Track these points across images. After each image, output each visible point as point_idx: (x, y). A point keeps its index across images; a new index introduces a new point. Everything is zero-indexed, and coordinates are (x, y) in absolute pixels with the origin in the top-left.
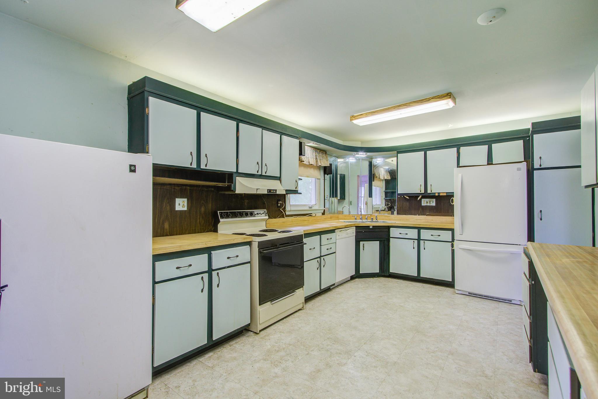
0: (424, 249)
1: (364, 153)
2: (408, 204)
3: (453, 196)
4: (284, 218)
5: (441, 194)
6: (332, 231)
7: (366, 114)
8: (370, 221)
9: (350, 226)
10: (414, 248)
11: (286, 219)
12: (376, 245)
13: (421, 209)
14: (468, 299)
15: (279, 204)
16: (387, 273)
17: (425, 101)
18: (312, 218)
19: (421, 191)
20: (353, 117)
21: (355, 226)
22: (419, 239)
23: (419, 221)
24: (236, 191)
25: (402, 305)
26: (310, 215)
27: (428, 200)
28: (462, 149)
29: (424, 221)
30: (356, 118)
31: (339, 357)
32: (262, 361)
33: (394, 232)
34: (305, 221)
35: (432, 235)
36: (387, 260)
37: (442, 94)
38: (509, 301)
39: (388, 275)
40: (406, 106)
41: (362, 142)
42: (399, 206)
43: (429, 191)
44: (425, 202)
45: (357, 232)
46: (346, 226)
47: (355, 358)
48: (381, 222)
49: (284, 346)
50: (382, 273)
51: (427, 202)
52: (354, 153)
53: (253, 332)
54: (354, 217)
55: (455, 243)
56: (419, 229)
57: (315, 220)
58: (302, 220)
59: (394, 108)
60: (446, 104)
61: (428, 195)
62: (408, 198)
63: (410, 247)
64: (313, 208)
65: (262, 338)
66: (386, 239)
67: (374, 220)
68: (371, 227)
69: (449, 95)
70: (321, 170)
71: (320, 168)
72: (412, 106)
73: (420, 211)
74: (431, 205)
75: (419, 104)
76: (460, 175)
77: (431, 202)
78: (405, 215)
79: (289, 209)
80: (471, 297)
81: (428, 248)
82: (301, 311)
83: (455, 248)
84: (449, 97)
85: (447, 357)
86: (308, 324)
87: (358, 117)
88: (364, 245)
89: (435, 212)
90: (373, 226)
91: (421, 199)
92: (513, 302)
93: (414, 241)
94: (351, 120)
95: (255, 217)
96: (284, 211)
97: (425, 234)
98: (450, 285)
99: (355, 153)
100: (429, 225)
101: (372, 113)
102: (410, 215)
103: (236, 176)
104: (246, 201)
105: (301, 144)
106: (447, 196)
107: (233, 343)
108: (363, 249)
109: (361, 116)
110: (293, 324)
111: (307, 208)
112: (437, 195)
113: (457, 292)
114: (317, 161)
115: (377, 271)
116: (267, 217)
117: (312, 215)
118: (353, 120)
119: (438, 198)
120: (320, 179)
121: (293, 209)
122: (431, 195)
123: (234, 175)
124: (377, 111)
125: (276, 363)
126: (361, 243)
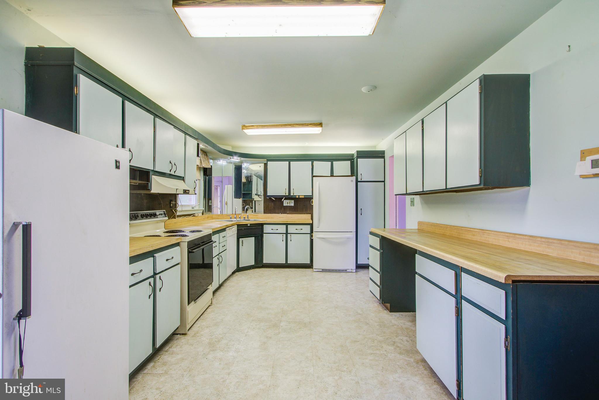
0: (291, 241)
1: (239, 158)
2: (273, 204)
3: (312, 198)
4: (175, 218)
5: (301, 197)
6: (224, 230)
7: (257, 126)
8: (243, 219)
9: (233, 225)
10: (283, 241)
11: (177, 220)
12: (252, 240)
13: (283, 209)
14: (323, 274)
15: (172, 205)
16: (261, 264)
17: (305, 126)
18: (195, 218)
19: (286, 194)
20: (244, 127)
21: (237, 225)
22: (287, 233)
23: (282, 218)
24: (152, 191)
25: (286, 285)
26: (193, 215)
27: (288, 201)
28: (315, 163)
29: (286, 218)
30: (248, 128)
31: (271, 330)
32: (211, 352)
33: (267, 229)
34: (191, 221)
35: (296, 229)
36: (261, 253)
37: (316, 123)
38: (345, 271)
39: (262, 266)
40: (291, 126)
41: (233, 147)
42: (266, 206)
43: (292, 194)
44: (286, 203)
45: (238, 230)
46: (232, 225)
47: (282, 327)
48: (252, 220)
49: (221, 336)
50: (256, 264)
51: (288, 203)
52: (229, 157)
53: (180, 334)
54: (229, 217)
55: (314, 234)
56: (287, 225)
57: (197, 220)
58: (188, 220)
59: (281, 126)
60: (317, 130)
61: (291, 197)
62: (274, 199)
63: (279, 240)
64: (195, 209)
65: (193, 336)
66: (259, 235)
67: (246, 219)
68: (249, 225)
69: (320, 125)
70: (201, 171)
71: (200, 169)
72: (295, 127)
73: (282, 210)
74: (290, 205)
75: (301, 126)
76: (318, 183)
77: (291, 203)
78: (271, 214)
79: (180, 210)
80: (324, 272)
81: (294, 240)
82: (210, 307)
83: (314, 238)
84: (321, 126)
85: (335, 310)
86: (226, 315)
87: (249, 127)
88: (243, 241)
89: (294, 211)
90: (250, 224)
91: (283, 201)
92: (348, 271)
93: (283, 235)
94: (243, 129)
95: (158, 218)
96: (175, 212)
97: (291, 229)
98: (310, 266)
99: (231, 157)
100: (295, 221)
101: (262, 126)
102: (274, 213)
103: (152, 174)
104: (145, 201)
105: (198, 144)
106: (305, 198)
107: (167, 349)
108: (242, 245)
109: (252, 127)
110: (213, 318)
111: (190, 209)
112: (297, 197)
113: (314, 270)
114: (201, 162)
115: (253, 263)
116: (167, 218)
117: (195, 215)
118: (244, 129)
119: (297, 200)
120: (200, 180)
121: (184, 209)
122: (293, 197)
123: (151, 173)
124: (267, 125)
125: (226, 349)
126: (241, 240)
